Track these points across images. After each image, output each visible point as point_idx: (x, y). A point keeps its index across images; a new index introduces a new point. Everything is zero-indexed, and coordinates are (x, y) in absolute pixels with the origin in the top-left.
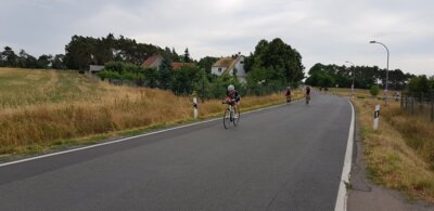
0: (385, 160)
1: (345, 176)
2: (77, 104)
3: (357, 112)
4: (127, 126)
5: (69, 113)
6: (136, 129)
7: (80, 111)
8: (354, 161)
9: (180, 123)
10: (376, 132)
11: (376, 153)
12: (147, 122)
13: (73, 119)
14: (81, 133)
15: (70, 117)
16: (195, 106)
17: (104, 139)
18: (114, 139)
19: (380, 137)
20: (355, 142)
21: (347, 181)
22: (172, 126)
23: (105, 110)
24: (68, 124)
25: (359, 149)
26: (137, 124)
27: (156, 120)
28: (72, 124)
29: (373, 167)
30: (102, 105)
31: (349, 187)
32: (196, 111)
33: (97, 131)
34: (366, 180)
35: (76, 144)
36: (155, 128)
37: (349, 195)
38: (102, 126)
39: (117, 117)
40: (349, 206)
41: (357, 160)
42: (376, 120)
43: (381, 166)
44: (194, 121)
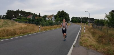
0: (85, 40)
2: (7, 28)
4: (21, 34)
6: (23, 34)
7: (7, 30)
8: (77, 40)
9: (35, 32)
10: (84, 33)
11: (83, 38)
12: (26, 32)
13: (5, 32)
14: (7, 36)
15: (4, 31)
16: (40, 28)
17: (14, 37)
18: (16, 37)
20: (79, 35)
21: (74, 45)
22: (33, 33)
23: (15, 30)
24: (4, 33)
25: (79, 37)
26: (23, 33)
27: (29, 32)
28: (5, 33)
29: (81, 41)
30: (14, 28)
31: (74, 46)
33: (12, 35)
34: (79, 45)
35: (5, 39)
36: (28, 34)
37: (73, 48)
38: (14, 34)
39: (18, 31)
40: (73, 51)
43: (83, 41)
44: (39, 32)
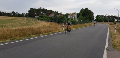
0: (118, 42)
1: (106, 46)
2: (32, 27)
3: (110, 29)
4: (45, 32)
5: (29, 29)
6: (47, 33)
7: (33, 29)
8: (109, 43)
9: (59, 32)
10: (115, 34)
11: (115, 40)
12: (50, 31)
13: (31, 30)
14: (33, 34)
15: (30, 30)
16: (64, 27)
17: (39, 36)
18: (42, 36)
19: (117, 36)
20: (109, 37)
21: (107, 48)
22: (57, 32)
23: (39, 28)
25: (110, 39)
27: (53, 31)
28: (30, 32)
29: (114, 44)
30: (38, 27)
31: (107, 50)
32: (64, 28)
33: (37, 34)
34: (112, 48)
35: (32, 37)
36: (53, 33)
37: (107, 52)
38: (39, 32)
39: (42, 30)
40: (108, 55)
41: (110, 42)
42: (115, 31)
43: (117, 44)
44: (63, 31)
